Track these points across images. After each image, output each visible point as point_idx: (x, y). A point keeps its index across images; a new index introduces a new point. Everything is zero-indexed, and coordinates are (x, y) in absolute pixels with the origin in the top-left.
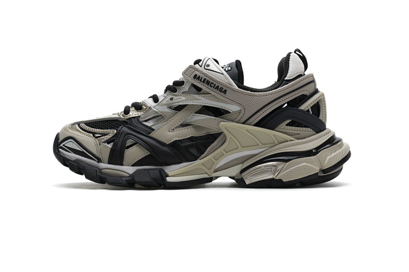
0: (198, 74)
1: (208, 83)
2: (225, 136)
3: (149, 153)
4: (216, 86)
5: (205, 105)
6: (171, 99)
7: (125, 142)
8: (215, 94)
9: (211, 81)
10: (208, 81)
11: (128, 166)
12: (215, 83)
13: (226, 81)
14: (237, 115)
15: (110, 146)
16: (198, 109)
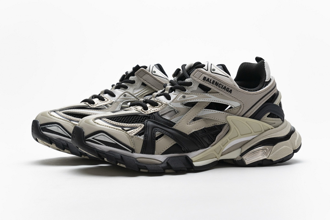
0: (207, 77)
1: (217, 84)
2: (229, 125)
3: (175, 143)
4: (223, 87)
5: (213, 101)
6: (184, 97)
7: (154, 134)
8: (223, 93)
9: (220, 83)
10: (216, 82)
11: (159, 154)
12: (222, 84)
13: (232, 83)
14: (238, 110)
15: (142, 137)
16: (207, 105)
